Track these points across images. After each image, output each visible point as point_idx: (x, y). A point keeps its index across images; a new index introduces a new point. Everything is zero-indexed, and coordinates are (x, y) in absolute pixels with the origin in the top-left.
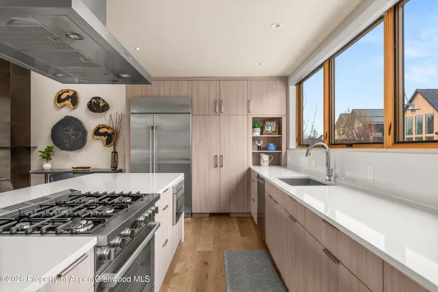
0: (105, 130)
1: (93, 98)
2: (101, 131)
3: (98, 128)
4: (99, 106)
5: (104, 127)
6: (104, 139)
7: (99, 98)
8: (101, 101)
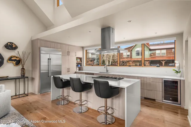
0: (15, 58)
1: (9, 42)
2: (13, 59)
3: (11, 57)
4: (13, 47)
5: (14, 57)
6: (15, 62)
7: (13, 43)
8: (13, 45)
